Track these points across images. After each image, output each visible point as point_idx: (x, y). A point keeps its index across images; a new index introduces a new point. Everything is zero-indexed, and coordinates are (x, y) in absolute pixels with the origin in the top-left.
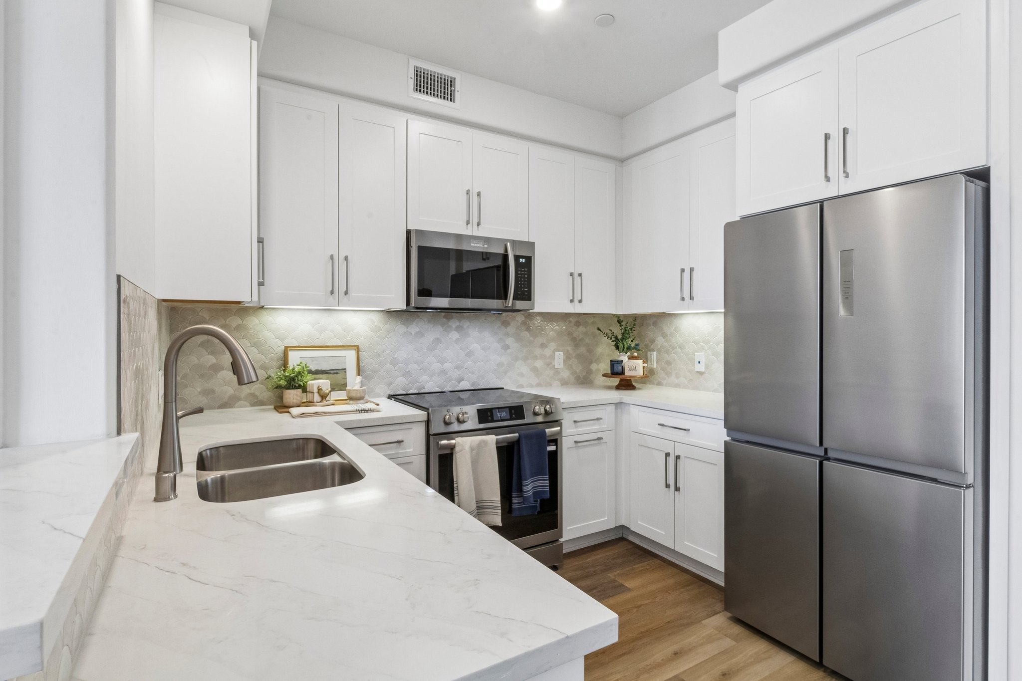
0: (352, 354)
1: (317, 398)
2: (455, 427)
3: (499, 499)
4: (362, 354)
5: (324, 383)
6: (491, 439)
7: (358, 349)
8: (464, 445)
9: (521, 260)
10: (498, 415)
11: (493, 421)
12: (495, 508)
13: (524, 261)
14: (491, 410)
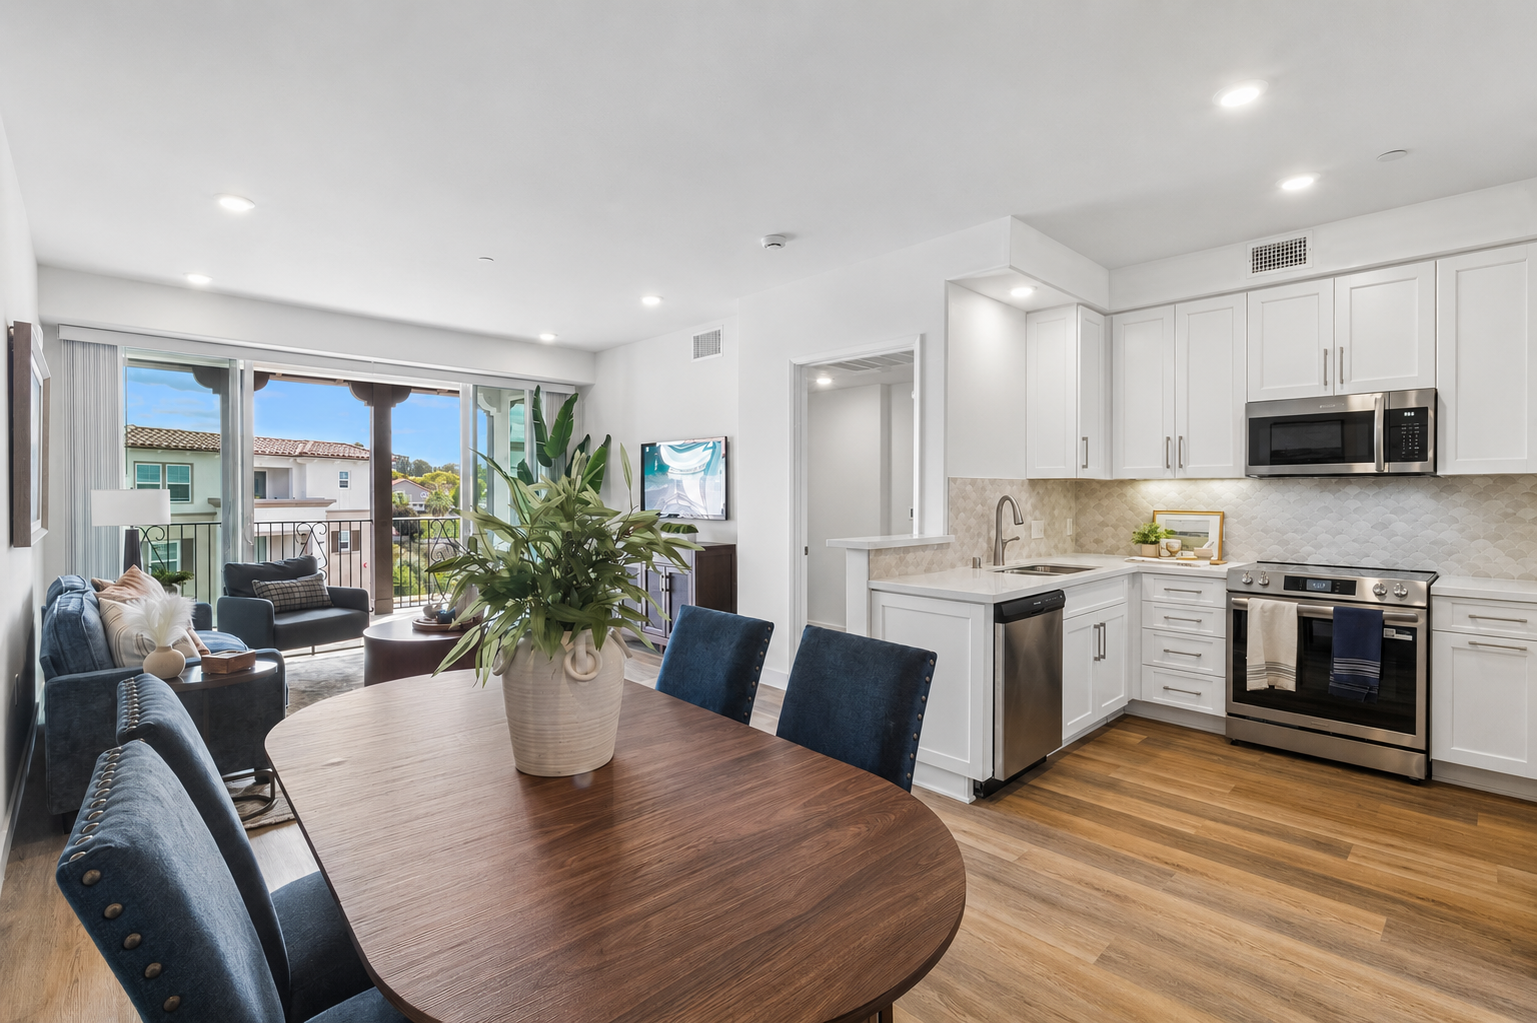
0: (1217, 519)
1: (1164, 552)
2: (1256, 588)
3: (1295, 665)
4: (1230, 520)
5: (1176, 543)
6: (1291, 607)
7: (1223, 517)
8: (1256, 607)
9: (1406, 414)
10: (1311, 585)
11: (1304, 590)
12: (1289, 673)
13: (1413, 414)
14: (1305, 579)
